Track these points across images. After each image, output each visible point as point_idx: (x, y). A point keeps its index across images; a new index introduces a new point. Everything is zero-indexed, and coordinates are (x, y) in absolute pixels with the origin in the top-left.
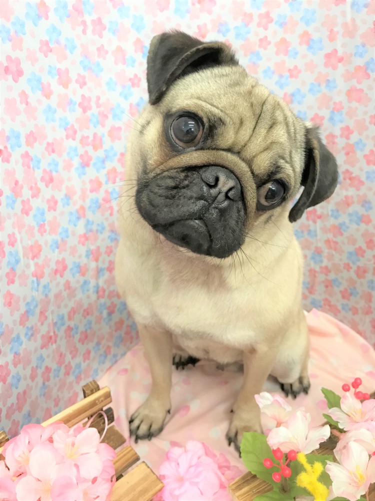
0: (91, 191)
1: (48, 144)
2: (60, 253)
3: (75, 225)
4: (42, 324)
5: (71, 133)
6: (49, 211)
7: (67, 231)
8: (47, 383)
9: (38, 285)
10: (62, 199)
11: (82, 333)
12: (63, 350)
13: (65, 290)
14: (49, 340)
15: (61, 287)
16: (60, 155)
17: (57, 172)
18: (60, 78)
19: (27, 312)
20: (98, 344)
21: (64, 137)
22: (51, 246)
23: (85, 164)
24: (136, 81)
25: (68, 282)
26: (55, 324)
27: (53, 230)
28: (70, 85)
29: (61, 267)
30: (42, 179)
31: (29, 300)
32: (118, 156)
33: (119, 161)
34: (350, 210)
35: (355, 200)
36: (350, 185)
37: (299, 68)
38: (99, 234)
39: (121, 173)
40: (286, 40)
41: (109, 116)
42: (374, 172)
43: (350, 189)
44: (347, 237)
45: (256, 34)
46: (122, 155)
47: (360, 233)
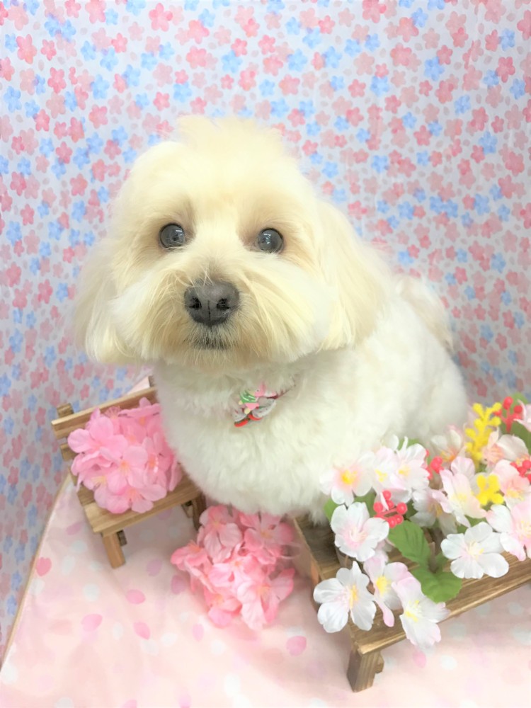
0: (74, 194)
1: (15, 139)
2: (42, 274)
3: (58, 239)
4: (30, 361)
5: (42, 121)
6: (24, 224)
7: (48, 247)
8: (42, 427)
9: (21, 315)
10: (39, 208)
11: (77, 367)
12: (56, 387)
13: (53, 318)
14: (40, 377)
15: (48, 315)
16: (31, 153)
17: (29, 174)
18: (21, 50)
19: (12, 348)
20: (97, 378)
21: (34, 128)
22: (31, 267)
23: (63, 160)
24: (121, 44)
25: (55, 309)
26: (45, 358)
27: (32, 249)
28: (34, 58)
29: (45, 291)
30: (13, 186)
31: (12, 334)
32: (105, 145)
33: (106, 151)
34: (400, 201)
35: (406, 188)
36: (399, 170)
37: (332, 19)
38: (87, 246)
39: (110, 166)
41: (89, 93)
42: (426, 154)
43: (399, 175)
44: (398, 234)
46: (110, 143)
47: (412, 229)
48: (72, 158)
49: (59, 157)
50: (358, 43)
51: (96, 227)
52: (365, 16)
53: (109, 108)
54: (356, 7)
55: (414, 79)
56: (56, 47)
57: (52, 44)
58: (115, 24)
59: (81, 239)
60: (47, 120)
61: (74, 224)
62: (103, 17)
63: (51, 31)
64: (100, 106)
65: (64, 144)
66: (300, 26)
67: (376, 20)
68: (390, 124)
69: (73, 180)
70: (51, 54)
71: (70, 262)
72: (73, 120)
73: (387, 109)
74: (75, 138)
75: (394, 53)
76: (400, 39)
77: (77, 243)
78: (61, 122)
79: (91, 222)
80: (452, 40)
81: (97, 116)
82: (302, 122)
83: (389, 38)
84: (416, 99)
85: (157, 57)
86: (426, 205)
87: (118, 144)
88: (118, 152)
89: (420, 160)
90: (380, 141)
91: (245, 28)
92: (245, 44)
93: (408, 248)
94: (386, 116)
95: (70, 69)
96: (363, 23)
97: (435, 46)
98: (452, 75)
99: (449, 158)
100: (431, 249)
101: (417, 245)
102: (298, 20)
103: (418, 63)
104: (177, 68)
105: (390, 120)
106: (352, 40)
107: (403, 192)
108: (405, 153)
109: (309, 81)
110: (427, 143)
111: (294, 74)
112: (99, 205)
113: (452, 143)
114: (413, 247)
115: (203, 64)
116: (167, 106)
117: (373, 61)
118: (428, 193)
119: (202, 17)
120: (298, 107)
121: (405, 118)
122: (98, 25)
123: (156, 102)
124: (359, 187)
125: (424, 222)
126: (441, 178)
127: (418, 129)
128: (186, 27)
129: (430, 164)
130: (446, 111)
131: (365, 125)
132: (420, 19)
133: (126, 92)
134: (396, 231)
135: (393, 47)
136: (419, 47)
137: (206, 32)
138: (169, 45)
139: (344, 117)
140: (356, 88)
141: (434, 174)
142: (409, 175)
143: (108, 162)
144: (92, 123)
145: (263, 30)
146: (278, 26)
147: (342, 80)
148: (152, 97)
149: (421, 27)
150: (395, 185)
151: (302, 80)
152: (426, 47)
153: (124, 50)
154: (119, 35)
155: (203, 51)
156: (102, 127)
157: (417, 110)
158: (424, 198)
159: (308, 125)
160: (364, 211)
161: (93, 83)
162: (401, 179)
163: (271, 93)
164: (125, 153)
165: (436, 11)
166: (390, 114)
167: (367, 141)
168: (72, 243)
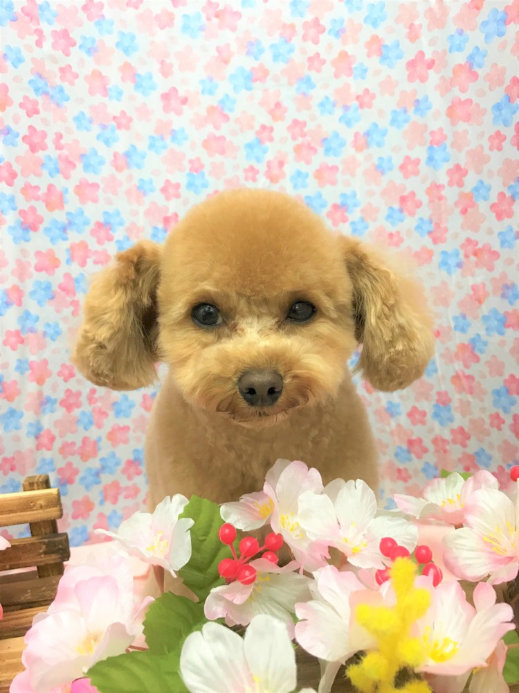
0: (38, 269)
5: (6, 175)
23: (29, 224)
24: (124, 121)
28: (8, 109)
32: (92, 226)
33: (93, 233)
34: (485, 309)
35: (489, 288)
36: (477, 265)
37: (371, 92)
38: (48, 339)
39: (96, 252)
40: (347, 53)
41: (77, 164)
42: (511, 230)
43: (477, 271)
44: (487, 363)
45: (303, 52)
46: (99, 225)
47: (507, 349)
48: (42, 227)
49: (22, 220)
50: (405, 111)
51: (65, 320)
52: (411, 78)
54: (399, 71)
55: (482, 134)
56: (40, 107)
57: (36, 103)
58: (119, 100)
59: (40, 327)
60: (14, 175)
61: (31, 305)
62: (105, 92)
63: (37, 90)
64: (90, 182)
65: (33, 209)
66: (334, 105)
67: (423, 79)
68: (456, 204)
69: (38, 253)
70: (33, 111)
71: (14, 349)
72: (51, 187)
73: (450, 184)
74: (50, 206)
75: (451, 112)
76: (456, 91)
77: (32, 330)
78: (33, 185)
79: (58, 311)
81: (85, 191)
82: (345, 220)
83: (442, 95)
84: (486, 160)
85: (168, 140)
87: (110, 229)
88: (110, 239)
89: (503, 243)
90: (446, 230)
91: (271, 112)
92: (272, 129)
93: (505, 381)
94: (451, 194)
95: (56, 134)
96: (408, 87)
97: (501, 82)
102: (332, 99)
103: (484, 112)
104: (191, 155)
105: (457, 198)
106: (398, 110)
107: (486, 295)
108: (482, 238)
109: (350, 167)
110: (510, 214)
111: (331, 161)
112: (74, 294)
115: (222, 152)
116: (178, 196)
117: (426, 127)
119: (222, 102)
120: (339, 202)
121: (476, 189)
122: (98, 99)
123: (164, 190)
127: (494, 198)
128: (203, 113)
131: (425, 212)
132: (478, 59)
133: (126, 172)
134: (484, 358)
135: (450, 104)
136: (481, 93)
137: (227, 118)
138: (183, 131)
139: (396, 206)
140: (409, 167)
142: (491, 269)
143: (93, 245)
144: (77, 197)
145: (292, 114)
146: (309, 107)
147: (390, 160)
148: (159, 184)
149: (480, 68)
150: (474, 288)
152: (490, 89)
153: (128, 128)
154: (123, 113)
155: (222, 138)
156: (90, 204)
157: (490, 173)
159: (353, 223)
161: (83, 156)
162: (481, 276)
163: (304, 186)
164: (118, 241)
165: (496, 40)
166: (456, 189)
167: (430, 233)
168: (23, 327)
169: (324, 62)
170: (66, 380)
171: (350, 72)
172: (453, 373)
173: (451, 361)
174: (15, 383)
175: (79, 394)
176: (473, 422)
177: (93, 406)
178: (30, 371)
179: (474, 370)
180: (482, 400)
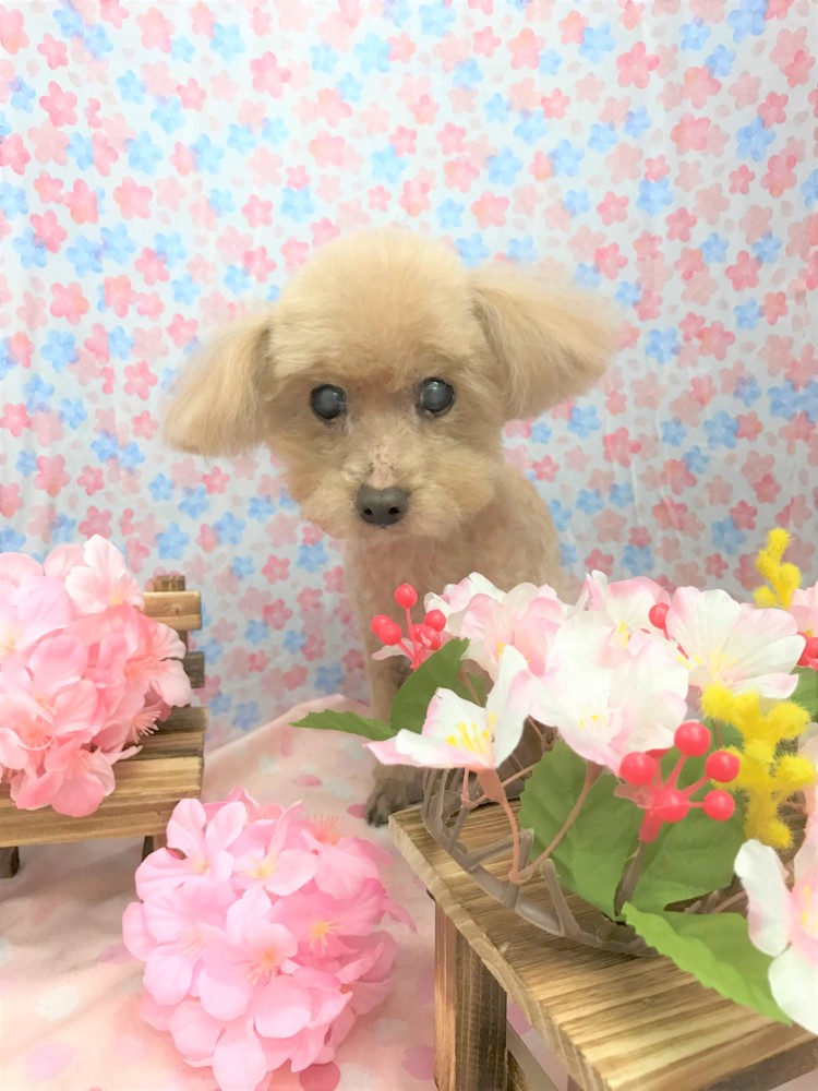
0: (57, 312)
23: (45, 240)
24: (193, 96)
32: (138, 255)
34: (709, 412)
35: (717, 383)
36: (702, 351)
37: (564, 94)
38: (65, 425)
39: (142, 295)
40: (532, 33)
41: (120, 154)
42: (754, 304)
43: (701, 359)
44: (709, 487)
45: (469, 23)
46: (150, 255)
47: (737, 467)
48: (64, 246)
49: (35, 231)
50: (612, 128)
51: (92, 397)
52: (623, 81)
53: (156, 194)
54: (606, 68)
55: (720, 169)
56: (68, 55)
57: (62, 47)
58: (188, 62)
59: (55, 404)
60: (25, 158)
61: (43, 368)
62: (167, 46)
63: (65, 27)
64: (139, 184)
65: (51, 216)
66: (509, 108)
67: (641, 83)
68: (677, 264)
69: (57, 287)
70: (58, 61)
71: (16, 435)
72: (79, 184)
73: (670, 236)
74: (77, 215)
75: (678, 135)
76: (687, 106)
77: (42, 408)
78: (53, 177)
79: (83, 383)
80: (786, 79)
81: (131, 197)
83: (667, 109)
84: (724, 205)
85: (258, 134)
86: (761, 408)
87: (165, 262)
88: (164, 277)
89: (740, 322)
90: (660, 301)
91: (415, 109)
92: (414, 135)
93: (732, 510)
94: (670, 250)
95: (91, 100)
96: (618, 92)
97: (752, 99)
98: (791, 139)
99: (800, 296)
100: (782, 501)
101: (751, 498)
102: (506, 98)
103: (726, 138)
104: (291, 161)
105: (677, 256)
106: (601, 124)
107: (713, 392)
108: (710, 314)
109: (526, 201)
110: (753, 282)
111: (500, 190)
112: (107, 358)
113: (806, 266)
114: (743, 504)
115: (339, 161)
116: (267, 221)
117: (640, 153)
118: (765, 382)
119: (342, 84)
120: (506, 251)
121: (707, 245)
122: (155, 55)
123: (248, 210)
124: (624, 398)
125: (761, 445)
126: (791, 342)
127: (732, 260)
128: (313, 98)
129: (764, 320)
130: (787, 208)
131: (630, 274)
132: (721, 63)
133: (193, 176)
134: (702, 479)
135: (678, 123)
136: (723, 112)
137: (348, 111)
138: (281, 121)
139: (590, 263)
140: (612, 208)
141: (774, 341)
142: (721, 356)
143: (139, 285)
144: (118, 206)
145: (446, 114)
146: (471, 108)
147: (585, 197)
148: (241, 200)
149: (724, 75)
150: (695, 382)
151: (512, 201)
152: (737, 106)
153: (198, 107)
154: (193, 82)
155: (340, 141)
156: (136, 220)
157: (729, 224)
158: (755, 395)
160: (636, 448)
161: (132, 140)
162: (706, 367)
163: (457, 224)
164: (176, 283)
165: (750, 40)
166: (678, 244)
167: (636, 304)
168: (30, 402)
169: (497, 42)
170: (89, 493)
171: (535, 61)
172: (656, 502)
173: (655, 485)
174: (16, 487)
175: (108, 516)
176: (681, 569)
177: (128, 536)
178: (38, 473)
179: (688, 496)
180: (696, 538)
